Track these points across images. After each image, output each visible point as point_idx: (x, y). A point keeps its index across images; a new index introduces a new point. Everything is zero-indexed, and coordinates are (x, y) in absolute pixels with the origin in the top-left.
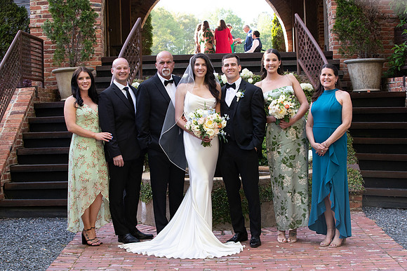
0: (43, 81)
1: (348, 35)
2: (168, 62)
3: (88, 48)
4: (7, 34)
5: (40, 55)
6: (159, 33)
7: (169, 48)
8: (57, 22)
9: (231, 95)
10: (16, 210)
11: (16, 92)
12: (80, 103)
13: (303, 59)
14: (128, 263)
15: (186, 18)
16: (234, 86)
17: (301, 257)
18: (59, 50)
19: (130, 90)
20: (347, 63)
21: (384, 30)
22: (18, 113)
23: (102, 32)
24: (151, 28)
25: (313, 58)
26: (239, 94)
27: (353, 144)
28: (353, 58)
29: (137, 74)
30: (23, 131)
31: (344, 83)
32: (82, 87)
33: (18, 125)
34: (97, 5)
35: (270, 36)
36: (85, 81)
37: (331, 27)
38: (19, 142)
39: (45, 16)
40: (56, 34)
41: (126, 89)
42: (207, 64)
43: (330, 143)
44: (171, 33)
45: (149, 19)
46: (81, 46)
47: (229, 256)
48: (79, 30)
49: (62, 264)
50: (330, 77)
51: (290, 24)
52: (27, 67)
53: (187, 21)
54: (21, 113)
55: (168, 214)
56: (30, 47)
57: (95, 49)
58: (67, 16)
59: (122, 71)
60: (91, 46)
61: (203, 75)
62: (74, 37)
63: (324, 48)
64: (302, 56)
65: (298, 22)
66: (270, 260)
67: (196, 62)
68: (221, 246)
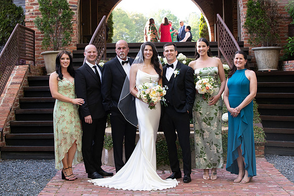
0: (34, 61)
1: (255, 30)
2: (124, 48)
3: (67, 37)
4: (9, 26)
5: (32, 42)
6: (117, 27)
7: (124, 38)
8: (45, 18)
9: (170, 73)
10: (14, 154)
11: (15, 68)
12: (61, 77)
13: (222, 47)
14: (95, 193)
15: (137, 16)
16: (172, 66)
17: (220, 190)
18: (46, 38)
19: (97, 68)
20: (254, 50)
21: (281, 26)
22: (16, 83)
23: (77, 25)
24: (113, 23)
25: (230, 46)
26: (176, 72)
27: (258, 109)
28: (259, 47)
29: (103, 56)
30: (20, 97)
31: (251, 64)
32: (63, 66)
33: (16, 93)
34: (74, 6)
35: (197, 30)
36: (66, 60)
37: (242, 24)
38: (16, 105)
39: (36, 14)
40: (44, 26)
41: (95, 67)
42: (153, 50)
43: (241, 108)
44: (126, 27)
45: (111, 16)
46: (62, 36)
47: (168, 189)
48: (61, 24)
49: (47, 193)
50: (241, 60)
51: (213, 21)
52: (23, 50)
53: (138, 18)
54: (19, 84)
56: (25, 35)
57: (72, 38)
58: (52, 14)
59: (92, 54)
60: (69, 36)
61: (150, 58)
62: (57, 29)
63: (237, 39)
64: (222, 45)
65: (219, 20)
66: (197, 192)
67: (145, 48)
68: (162, 182)
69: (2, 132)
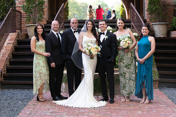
0: (21, 30)
1: (153, 12)
2: (76, 23)
3: (41, 16)
4: (6, 9)
5: (20, 19)
6: (72, 10)
7: (76, 17)
8: (27, 4)
10: (9, 85)
11: (9, 34)
12: (38, 40)
13: (134, 22)
14: (57, 109)
16: (104, 34)
17: (132, 108)
18: (28, 17)
19: (59, 35)
20: (153, 25)
21: (169, 10)
22: (10, 43)
23: (47, 9)
24: (68, 8)
25: (138, 22)
26: (106, 37)
27: (155, 60)
28: (155, 22)
29: (62, 28)
30: (12, 51)
31: (152, 33)
32: (39, 33)
33: (10, 49)
35: (119, 12)
36: (40, 30)
37: (146, 9)
38: (10, 56)
39: (22, 2)
40: (27, 10)
41: (57, 34)
42: (93, 24)
44: (77, 10)
45: (68, 4)
46: (38, 15)
47: (100, 107)
48: (37, 8)
50: (146, 31)
51: (128, 7)
52: (14, 24)
53: (84, 5)
54: (12, 44)
55: (74, 88)
56: (16, 15)
57: (44, 16)
58: (32, 2)
59: (56, 26)
60: (42, 15)
61: (91, 29)
62: (35, 11)
63: (143, 18)
64: (134, 21)
65: (132, 6)
66: (118, 109)
67: (88, 23)
68: (97, 103)
69: (1, 72)
